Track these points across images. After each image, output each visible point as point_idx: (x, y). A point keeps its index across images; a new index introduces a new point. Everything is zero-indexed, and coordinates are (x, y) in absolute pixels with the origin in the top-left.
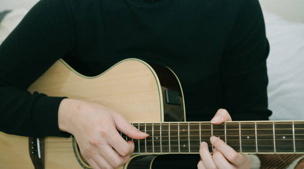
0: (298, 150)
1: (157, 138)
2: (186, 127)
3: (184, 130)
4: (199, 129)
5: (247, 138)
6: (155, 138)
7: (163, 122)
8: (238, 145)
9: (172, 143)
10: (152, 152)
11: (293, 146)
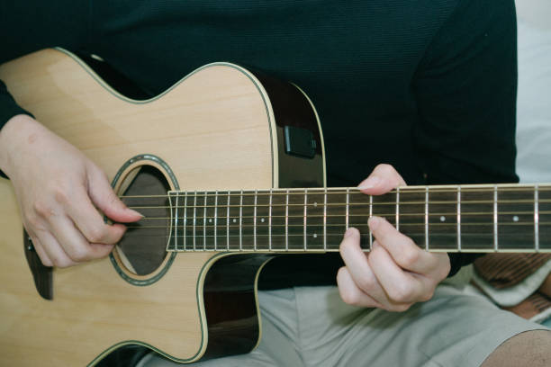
0: (543, 244)
1: (263, 220)
2: (319, 198)
3: (316, 204)
4: (345, 202)
5: (440, 221)
6: (259, 221)
7: (276, 188)
8: (421, 234)
9: (291, 230)
10: (252, 248)
11: (533, 237)
